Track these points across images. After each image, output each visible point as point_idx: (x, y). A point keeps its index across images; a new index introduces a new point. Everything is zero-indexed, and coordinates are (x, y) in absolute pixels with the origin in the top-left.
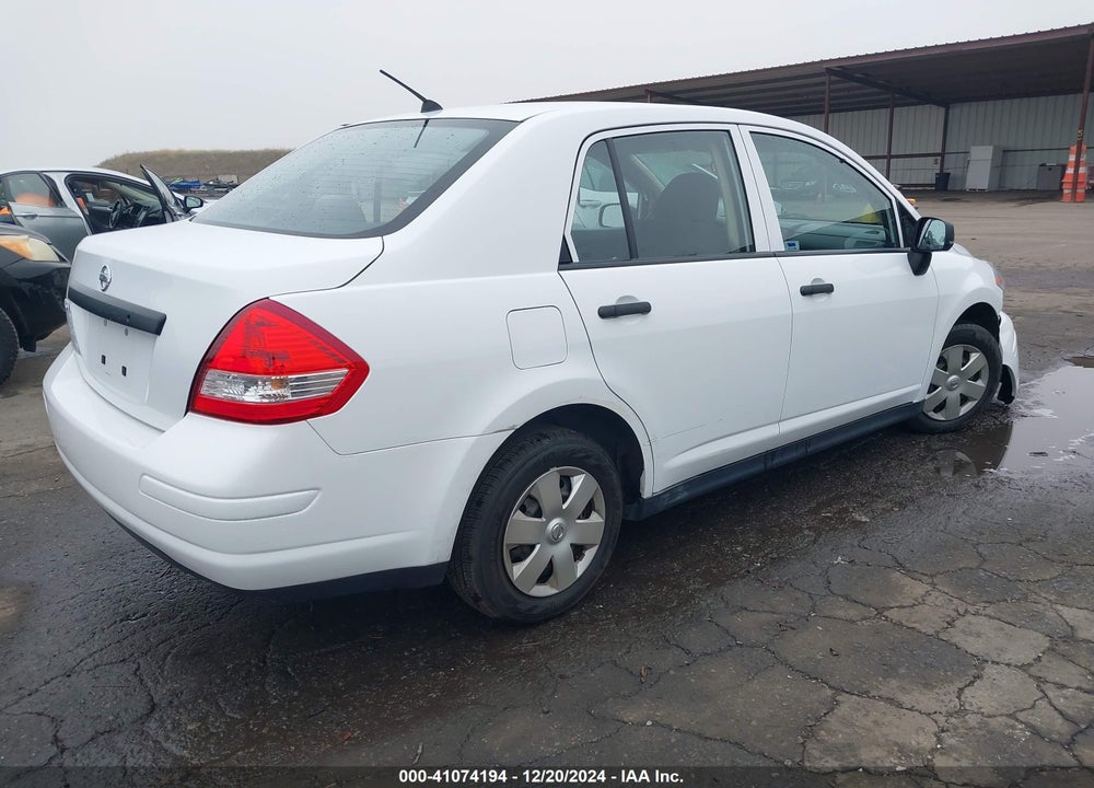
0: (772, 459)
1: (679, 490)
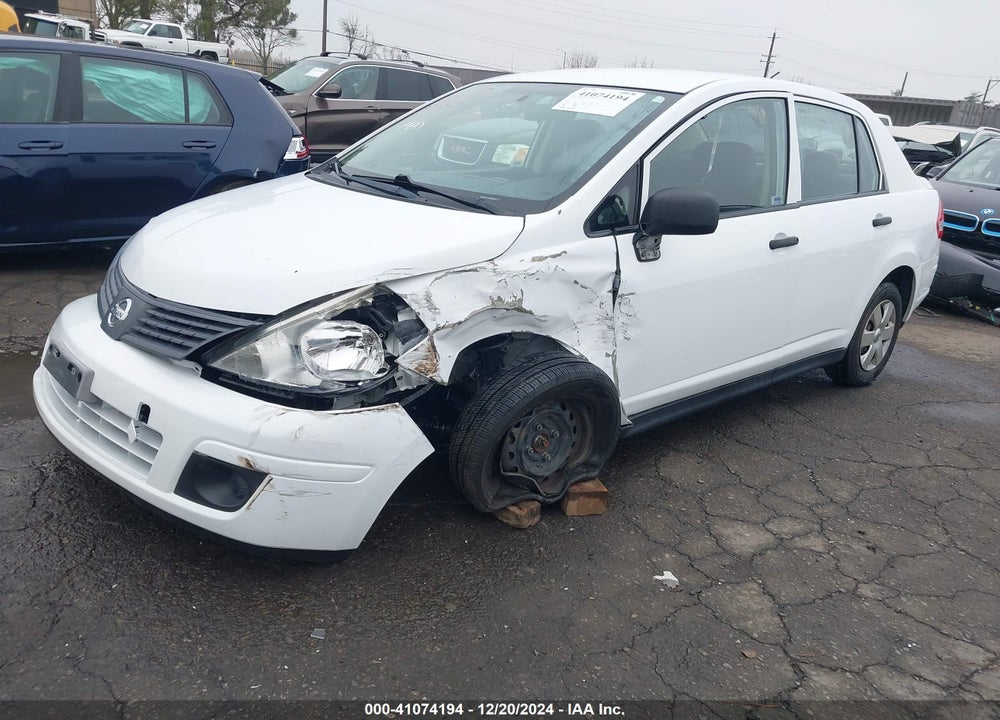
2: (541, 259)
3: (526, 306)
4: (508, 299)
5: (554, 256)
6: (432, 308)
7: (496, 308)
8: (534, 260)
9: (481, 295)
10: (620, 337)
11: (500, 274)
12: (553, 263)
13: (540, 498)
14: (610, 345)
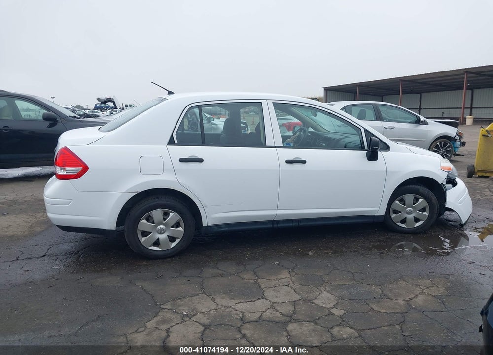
0: (277, 224)
1: (223, 226)
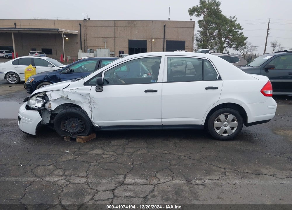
2: (72, 89)
3: (68, 98)
4: (65, 96)
5: (75, 89)
6: (51, 96)
7: (62, 97)
8: (71, 89)
9: (60, 95)
10: (92, 107)
11: (63, 91)
12: (75, 90)
13: (70, 136)
14: (90, 108)
